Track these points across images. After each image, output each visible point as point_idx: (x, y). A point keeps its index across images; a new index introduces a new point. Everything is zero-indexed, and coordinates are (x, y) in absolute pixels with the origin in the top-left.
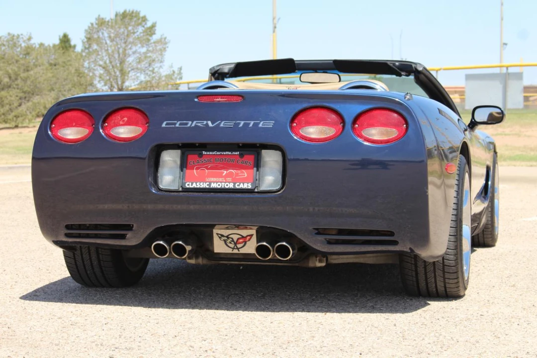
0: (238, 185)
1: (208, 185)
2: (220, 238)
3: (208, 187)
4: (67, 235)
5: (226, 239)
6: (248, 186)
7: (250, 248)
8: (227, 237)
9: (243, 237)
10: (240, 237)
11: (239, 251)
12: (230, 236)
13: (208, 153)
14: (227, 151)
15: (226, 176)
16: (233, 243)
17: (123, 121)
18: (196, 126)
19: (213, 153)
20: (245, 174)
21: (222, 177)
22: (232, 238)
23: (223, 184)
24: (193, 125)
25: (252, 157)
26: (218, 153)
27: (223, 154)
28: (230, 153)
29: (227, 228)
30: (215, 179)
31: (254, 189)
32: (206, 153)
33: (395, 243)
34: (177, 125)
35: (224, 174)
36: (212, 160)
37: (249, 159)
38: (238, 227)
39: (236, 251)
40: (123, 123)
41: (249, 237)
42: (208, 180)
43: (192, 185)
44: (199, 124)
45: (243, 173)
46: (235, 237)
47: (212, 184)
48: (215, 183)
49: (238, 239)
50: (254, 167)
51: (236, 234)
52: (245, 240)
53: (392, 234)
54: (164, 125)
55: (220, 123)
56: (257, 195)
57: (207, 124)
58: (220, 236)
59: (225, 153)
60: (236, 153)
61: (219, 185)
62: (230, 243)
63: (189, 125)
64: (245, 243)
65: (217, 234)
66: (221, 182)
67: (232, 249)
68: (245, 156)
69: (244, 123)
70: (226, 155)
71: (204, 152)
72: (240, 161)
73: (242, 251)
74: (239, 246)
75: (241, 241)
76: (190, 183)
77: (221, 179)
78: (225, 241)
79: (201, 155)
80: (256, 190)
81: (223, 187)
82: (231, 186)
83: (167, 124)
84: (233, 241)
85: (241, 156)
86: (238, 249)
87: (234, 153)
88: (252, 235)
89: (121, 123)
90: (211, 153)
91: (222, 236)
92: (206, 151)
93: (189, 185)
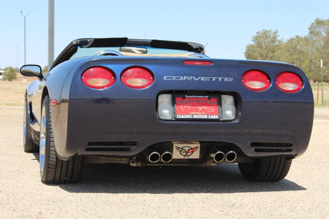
0: (210, 117)
1: (191, 116)
2: (178, 149)
3: (191, 118)
4: (88, 150)
5: (181, 150)
6: (216, 117)
7: (196, 155)
8: (182, 149)
9: (192, 149)
10: (190, 148)
11: (188, 157)
12: (184, 148)
13: (189, 97)
14: (201, 95)
15: (202, 111)
16: (185, 152)
17: (135, 75)
18: (186, 80)
19: (192, 97)
20: (213, 109)
21: (199, 111)
22: (185, 150)
23: (201, 116)
24: (184, 79)
25: (216, 99)
26: (195, 97)
27: (198, 97)
28: (203, 97)
29: (180, 143)
30: (195, 113)
31: (220, 119)
32: (187, 97)
33: (291, 150)
34: (174, 79)
35: (200, 110)
36: (191, 101)
37: (214, 100)
38: (186, 142)
39: (186, 157)
40: (134, 76)
41: (196, 149)
42: (190, 113)
43: (181, 116)
44: (188, 79)
45: (211, 109)
46: (187, 149)
47: (194, 116)
48: (196, 116)
49: (189, 150)
50: (218, 105)
51: (187, 147)
52: (193, 150)
53: (291, 145)
54: (165, 79)
55: (201, 78)
56: (221, 123)
57: (193, 79)
58: (178, 148)
59: (199, 97)
60: (206, 97)
61: (198, 116)
62: (184, 152)
63: (181, 79)
64: (193, 152)
65: (176, 147)
66: (199, 115)
67: (184, 156)
68: (212, 99)
69: (216, 79)
70: (200, 98)
71: (186, 96)
72: (209, 102)
73: (190, 157)
74: (188, 154)
75: (190, 151)
76: (180, 115)
77: (198, 113)
78: (180, 151)
79: (184, 98)
80: (221, 120)
81: (201, 118)
82: (206, 117)
83: (167, 78)
84: (185, 151)
85: (209, 98)
86: (188, 156)
87: (205, 97)
88: (197, 147)
89: (133, 76)
90: (191, 97)
91: (179, 148)
92: (188, 95)
93: (179, 116)
